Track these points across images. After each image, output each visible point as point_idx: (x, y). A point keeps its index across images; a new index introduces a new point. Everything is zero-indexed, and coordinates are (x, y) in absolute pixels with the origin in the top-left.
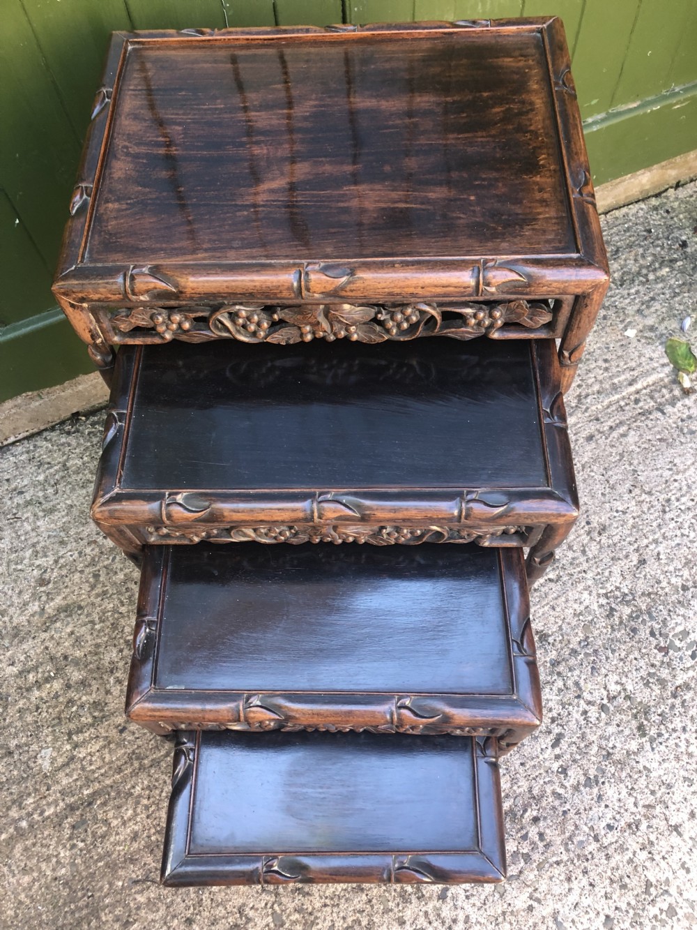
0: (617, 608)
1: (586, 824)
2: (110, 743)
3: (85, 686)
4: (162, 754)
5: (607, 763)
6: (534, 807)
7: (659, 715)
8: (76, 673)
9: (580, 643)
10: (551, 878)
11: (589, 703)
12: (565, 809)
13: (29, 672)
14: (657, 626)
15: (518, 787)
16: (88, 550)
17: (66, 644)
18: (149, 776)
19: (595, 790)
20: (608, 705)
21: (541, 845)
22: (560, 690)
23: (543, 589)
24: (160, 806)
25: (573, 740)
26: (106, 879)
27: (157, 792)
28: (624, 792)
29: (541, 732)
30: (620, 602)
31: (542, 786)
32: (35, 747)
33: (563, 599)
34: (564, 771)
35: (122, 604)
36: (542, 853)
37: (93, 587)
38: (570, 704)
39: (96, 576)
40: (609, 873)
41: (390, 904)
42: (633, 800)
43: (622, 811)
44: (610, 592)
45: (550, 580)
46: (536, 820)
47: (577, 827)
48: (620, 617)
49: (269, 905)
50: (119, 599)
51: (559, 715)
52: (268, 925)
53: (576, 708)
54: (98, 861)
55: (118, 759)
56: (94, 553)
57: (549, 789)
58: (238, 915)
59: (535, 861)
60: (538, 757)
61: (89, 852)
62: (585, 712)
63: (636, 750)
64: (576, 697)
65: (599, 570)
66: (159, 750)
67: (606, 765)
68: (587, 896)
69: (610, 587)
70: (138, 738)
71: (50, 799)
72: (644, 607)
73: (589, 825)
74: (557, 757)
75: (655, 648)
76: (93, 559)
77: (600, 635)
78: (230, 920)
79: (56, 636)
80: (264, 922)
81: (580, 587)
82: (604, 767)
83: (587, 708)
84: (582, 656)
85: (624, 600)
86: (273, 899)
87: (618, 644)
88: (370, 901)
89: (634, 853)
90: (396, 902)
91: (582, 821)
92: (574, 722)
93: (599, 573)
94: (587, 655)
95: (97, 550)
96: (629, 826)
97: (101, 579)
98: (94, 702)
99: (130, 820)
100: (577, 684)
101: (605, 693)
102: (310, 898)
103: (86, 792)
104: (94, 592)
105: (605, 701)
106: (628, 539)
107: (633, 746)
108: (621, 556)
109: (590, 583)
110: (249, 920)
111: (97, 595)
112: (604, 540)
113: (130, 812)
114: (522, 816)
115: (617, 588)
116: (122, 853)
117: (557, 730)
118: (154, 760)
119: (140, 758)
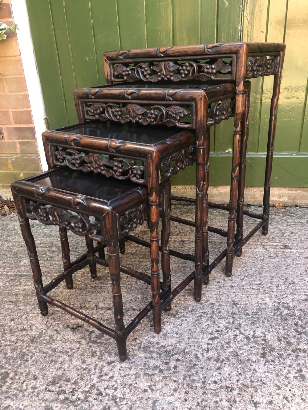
0: (282, 309)
1: (203, 374)
2: (44, 266)
5: (233, 358)
6: (181, 355)
7: (278, 354)
9: (253, 313)
10: (166, 385)
11: (242, 333)
12: (196, 363)
14: (301, 323)
15: (180, 345)
19: (218, 365)
20: (251, 338)
21: (172, 370)
22: (229, 322)
23: (247, 290)
25: (222, 342)
26: (3, 296)
28: (234, 373)
29: (208, 332)
30: (285, 308)
31: (192, 350)
32: (24, 259)
33: (255, 296)
34: (208, 350)
36: (170, 373)
38: (230, 329)
40: (200, 401)
41: (86, 353)
42: (238, 378)
43: (227, 379)
44: (282, 303)
45: (253, 288)
46: (178, 360)
47: (197, 373)
48: (281, 313)
49: (42, 329)
51: (222, 330)
52: (35, 335)
53: (232, 331)
54: (7, 291)
57: (194, 353)
58: (29, 326)
59: (164, 374)
60: (198, 339)
61: (8, 287)
62: (236, 335)
63: (254, 361)
64: (235, 328)
65: (281, 294)
67: (232, 358)
68: (179, 402)
69: (282, 301)
71: (13, 271)
72: (297, 314)
73: (204, 376)
74: (208, 344)
75: (294, 330)
77: (265, 314)
78: (25, 326)
80: (35, 333)
81: (266, 295)
82: (230, 358)
83: (239, 334)
84: (250, 317)
85: (288, 308)
86: (46, 328)
87: (273, 320)
88: (79, 348)
89: (221, 400)
90: (89, 354)
91: (201, 372)
92: (228, 335)
93: (280, 295)
94: (253, 317)
96: (227, 387)
98: (52, 256)
99: (28, 285)
100: (240, 324)
101: (253, 333)
102: (58, 335)
103: (24, 273)
105: (250, 336)
106: (304, 290)
107: (254, 358)
108: (296, 294)
109: (273, 296)
110: (31, 329)
112: (291, 286)
113: (30, 283)
114: (172, 356)
115: (287, 303)
116: (16, 292)
117: (216, 335)
118: (52, 275)
119: (48, 273)
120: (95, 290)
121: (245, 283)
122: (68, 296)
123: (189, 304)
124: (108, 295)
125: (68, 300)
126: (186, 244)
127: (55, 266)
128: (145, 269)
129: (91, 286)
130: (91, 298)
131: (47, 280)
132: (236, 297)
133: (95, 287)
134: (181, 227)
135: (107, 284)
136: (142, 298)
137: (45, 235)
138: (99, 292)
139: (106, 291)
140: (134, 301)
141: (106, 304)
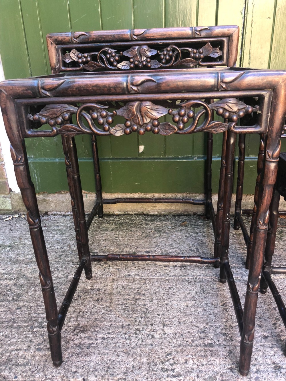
2: (9, 311)
3: (21, 287)
4: (25, 325)
8: (22, 281)
13: (7, 274)
16: (65, 248)
17: (29, 271)
18: (11, 331)
24: (3, 347)
27: (7, 340)
35: (62, 267)
37: (55, 259)
39: (60, 256)
50: (62, 265)
55: (6, 318)
56: (66, 249)
66: (25, 323)
70: (21, 314)
76: (64, 251)
79: (28, 267)
95: (68, 248)
97: (61, 257)
98: (19, 293)
104: (55, 260)
111: (55, 261)
118: (19, 326)
119: (14, 322)
120: (80, 350)
121: (280, 330)
122: (42, 363)
123: (215, 370)
124: (99, 358)
125: (43, 371)
126: (189, 270)
127: (23, 309)
128: (144, 312)
129: (75, 344)
130: (76, 366)
131: (12, 335)
132: (276, 356)
133: (79, 346)
134: (177, 246)
135: (96, 339)
136: (148, 363)
137: (10, 260)
138: (86, 355)
139: (97, 351)
140: (137, 368)
141: (98, 377)
